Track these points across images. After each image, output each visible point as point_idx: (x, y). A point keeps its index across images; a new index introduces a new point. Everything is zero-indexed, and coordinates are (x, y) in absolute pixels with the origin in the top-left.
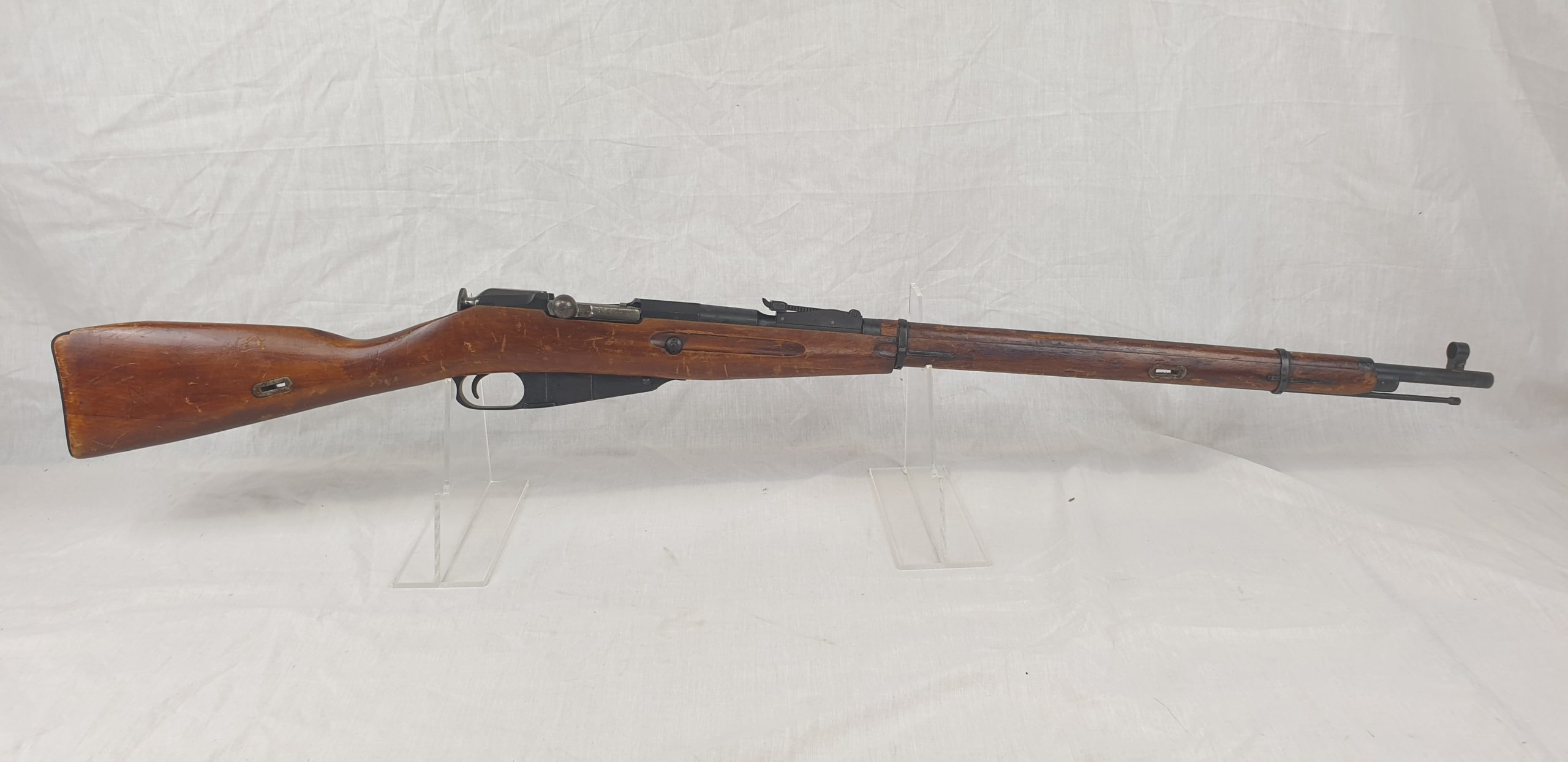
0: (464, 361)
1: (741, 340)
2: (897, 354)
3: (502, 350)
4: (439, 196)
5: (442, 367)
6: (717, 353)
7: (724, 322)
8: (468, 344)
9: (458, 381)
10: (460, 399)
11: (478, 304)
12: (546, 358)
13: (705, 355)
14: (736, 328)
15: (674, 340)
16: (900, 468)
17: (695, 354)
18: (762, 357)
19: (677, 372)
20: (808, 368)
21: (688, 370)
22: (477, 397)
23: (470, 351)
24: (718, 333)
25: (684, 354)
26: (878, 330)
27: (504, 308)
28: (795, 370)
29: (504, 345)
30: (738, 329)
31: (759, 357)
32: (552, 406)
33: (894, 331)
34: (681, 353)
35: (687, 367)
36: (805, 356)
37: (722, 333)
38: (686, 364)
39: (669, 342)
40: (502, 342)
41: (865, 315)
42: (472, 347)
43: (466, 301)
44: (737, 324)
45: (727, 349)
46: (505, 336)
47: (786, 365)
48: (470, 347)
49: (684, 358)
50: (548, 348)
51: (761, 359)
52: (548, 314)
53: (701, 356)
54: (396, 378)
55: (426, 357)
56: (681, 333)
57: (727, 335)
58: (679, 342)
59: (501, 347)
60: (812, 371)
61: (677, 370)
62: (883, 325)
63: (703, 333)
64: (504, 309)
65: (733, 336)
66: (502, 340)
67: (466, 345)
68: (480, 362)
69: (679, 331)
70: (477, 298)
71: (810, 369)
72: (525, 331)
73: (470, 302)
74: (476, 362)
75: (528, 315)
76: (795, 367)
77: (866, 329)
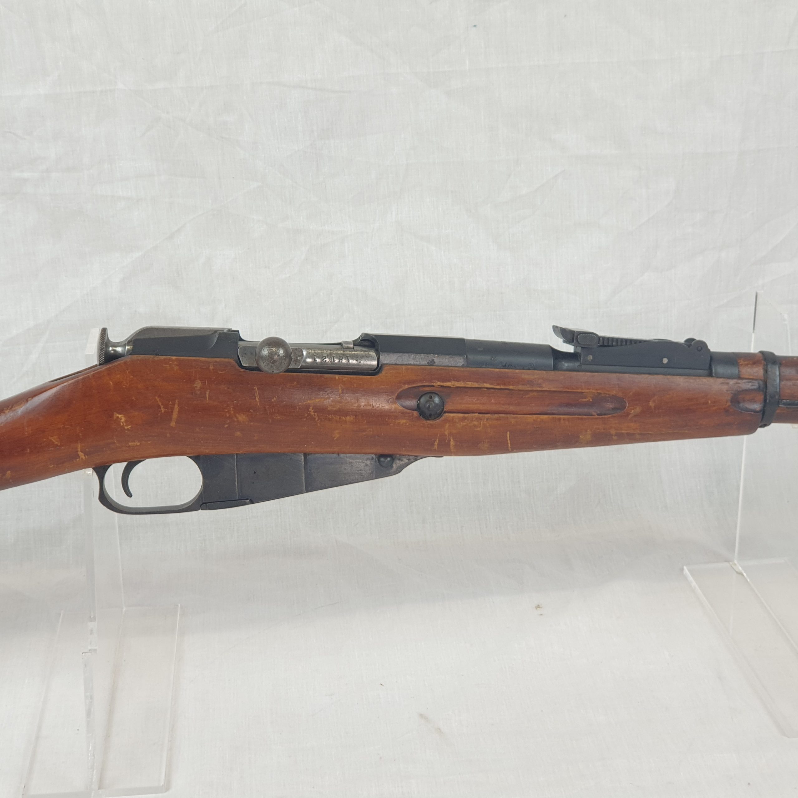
0: (115, 443)
1: (531, 394)
2: (764, 406)
3: (173, 424)
4: (26, 175)
5: (80, 453)
6: (497, 415)
7: (505, 367)
8: (120, 416)
9: (101, 471)
10: (104, 499)
11: (131, 353)
12: (238, 434)
13: (479, 419)
14: (524, 376)
15: (431, 397)
16: (727, 564)
17: (464, 419)
18: (564, 419)
19: (436, 447)
20: (632, 432)
21: (452, 443)
22: (129, 494)
23: (123, 427)
24: (498, 384)
25: (447, 421)
26: (734, 370)
27: (174, 358)
28: (612, 435)
29: (175, 415)
30: (526, 377)
31: (560, 419)
32: (245, 504)
33: (758, 371)
34: (443, 418)
35: (452, 440)
36: (628, 414)
37: (504, 384)
38: (450, 434)
39: (423, 400)
40: (172, 412)
41: (714, 347)
42: (126, 421)
43: (111, 349)
44: (523, 369)
45: (512, 408)
46: (177, 401)
47: (598, 429)
48: (123, 420)
49: (447, 426)
50: (242, 418)
51: (562, 421)
52: (240, 365)
53: (472, 421)
54: (9, 472)
55: (55, 440)
56: (442, 386)
57: (511, 387)
58: (437, 400)
59: (170, 420)
60: (637, 437)
61: (436, 443)
62: (741, 362)
63: (476, 385)
64: (173, 361)
65: (520, 387)
66: (173, 409)
67: (118, 417)
68: (138, 444)
69: (439, 383)
70: (129, 342)
71: (634, 434)
72: (208, 393)
73: (119, 349)
74: (130, 444)
75: (211, 367)
76: (613, 432)
77: (719, 369)
